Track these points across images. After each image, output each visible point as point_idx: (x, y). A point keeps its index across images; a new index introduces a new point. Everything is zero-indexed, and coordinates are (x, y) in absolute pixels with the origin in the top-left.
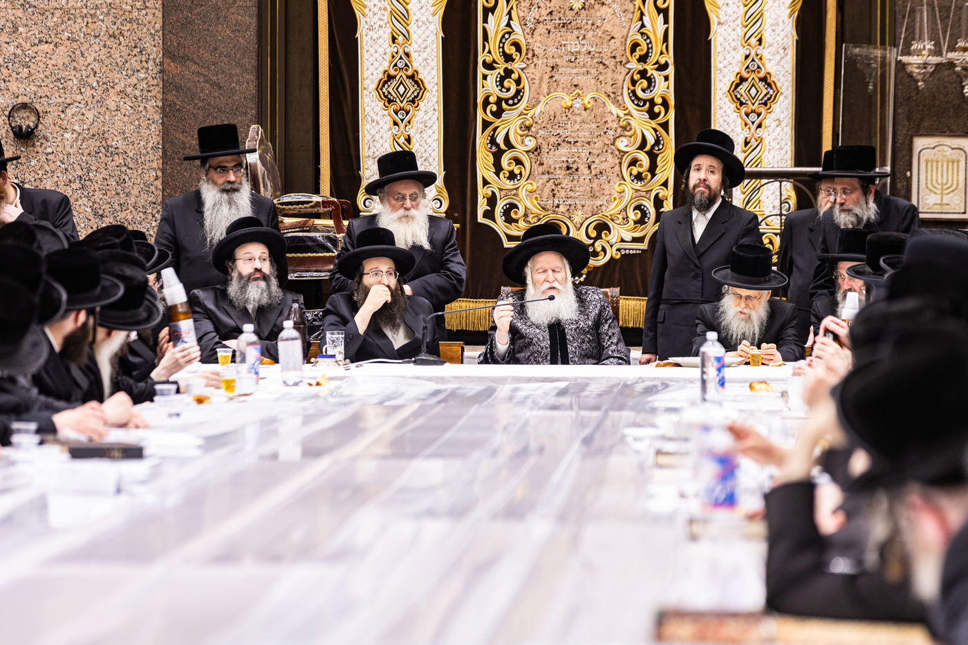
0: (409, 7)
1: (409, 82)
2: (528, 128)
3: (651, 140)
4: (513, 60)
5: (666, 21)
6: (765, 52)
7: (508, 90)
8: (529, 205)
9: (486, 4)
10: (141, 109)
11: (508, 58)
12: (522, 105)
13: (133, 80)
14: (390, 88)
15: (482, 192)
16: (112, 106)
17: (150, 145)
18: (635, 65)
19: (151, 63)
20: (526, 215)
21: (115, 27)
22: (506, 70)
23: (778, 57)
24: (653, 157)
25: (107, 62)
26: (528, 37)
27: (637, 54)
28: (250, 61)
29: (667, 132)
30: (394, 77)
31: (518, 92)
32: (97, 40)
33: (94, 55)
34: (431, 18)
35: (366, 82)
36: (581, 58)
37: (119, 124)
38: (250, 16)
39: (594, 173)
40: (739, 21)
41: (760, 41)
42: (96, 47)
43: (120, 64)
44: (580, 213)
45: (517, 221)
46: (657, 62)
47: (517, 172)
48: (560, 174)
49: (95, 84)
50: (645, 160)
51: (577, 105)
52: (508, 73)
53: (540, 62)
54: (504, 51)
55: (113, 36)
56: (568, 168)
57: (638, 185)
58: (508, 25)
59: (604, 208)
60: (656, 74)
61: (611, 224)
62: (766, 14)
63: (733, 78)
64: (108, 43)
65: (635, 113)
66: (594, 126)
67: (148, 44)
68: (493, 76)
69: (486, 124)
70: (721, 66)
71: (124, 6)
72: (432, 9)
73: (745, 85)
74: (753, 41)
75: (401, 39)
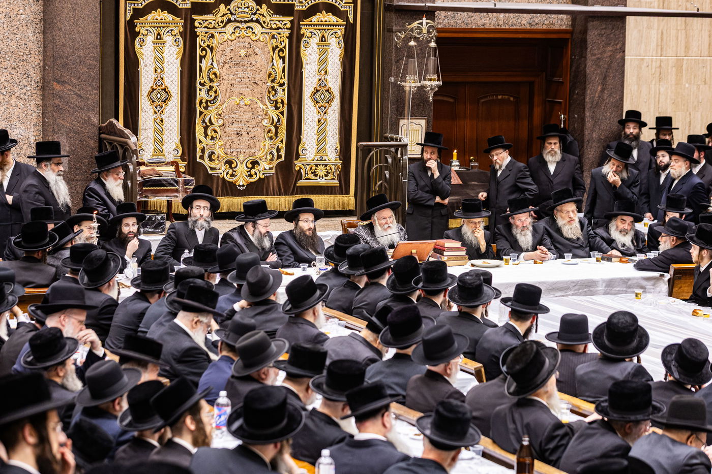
0: (163, 55)
1: (163, 92)
2: (220, 115)
3: (276, 120)
4: (213, 81)
5: (284, 63)
6: (329, 78)
7: (211, 96)
8: (220, 153)
9: (201, 54)
10: (28, 105)
11: (211, 80)
12: (217, 104)
13: (24, 91)
14: (154, 94)
15: (199, 147)
16: (14, 104)
17: (32, 123)
18: (269, 84)
19: (33, 82)
20: (218, 157)
21: (15, 64)
22: (210, 86)
23: (334, 80)
24: (277, 128)
25: (11, 82)
26: (220, 70)
27: (271, 79)
28: (96, 84)
29: (283, 116)
30: (155, 90)
31: (215, 97)
32: (6, 70)
33: (4, 78)
34: (175, 61)
35: (143, 92)
36: (244, 81)
37: (17, 113)
38: (97, 61)
39: (250, 136)
40: (316, 63)
41: (326, 72)
42: (5, 74)
43: (18, 82)
44: (242, 156)
45: (214, 160)
46: (279, 83)
47: (214, 136)
48: (234, 137)
49: (5, 93)
50: (273, 129)
51: (242, 103)
52: (211, 88)
53: (226, 83)
54: (209, 77)
55: (14, 68)
56: (238, 134)
57: (271, 142)
58: (212, 64)
59: (256, 154)
60: (278, 88)
61: (259, 161)
62: (329, 60)
63: (313, 90)
64: (11, 72)
65: (269, 107)
66: (251, 113)
67: (31, 72)
68: (204, 89)
69: (201, 113)
70: (307, 84)
71: (20, 53)
72: (176, 56)
73: (319, 93)
74: (323, 72)
75: (159, 71)
